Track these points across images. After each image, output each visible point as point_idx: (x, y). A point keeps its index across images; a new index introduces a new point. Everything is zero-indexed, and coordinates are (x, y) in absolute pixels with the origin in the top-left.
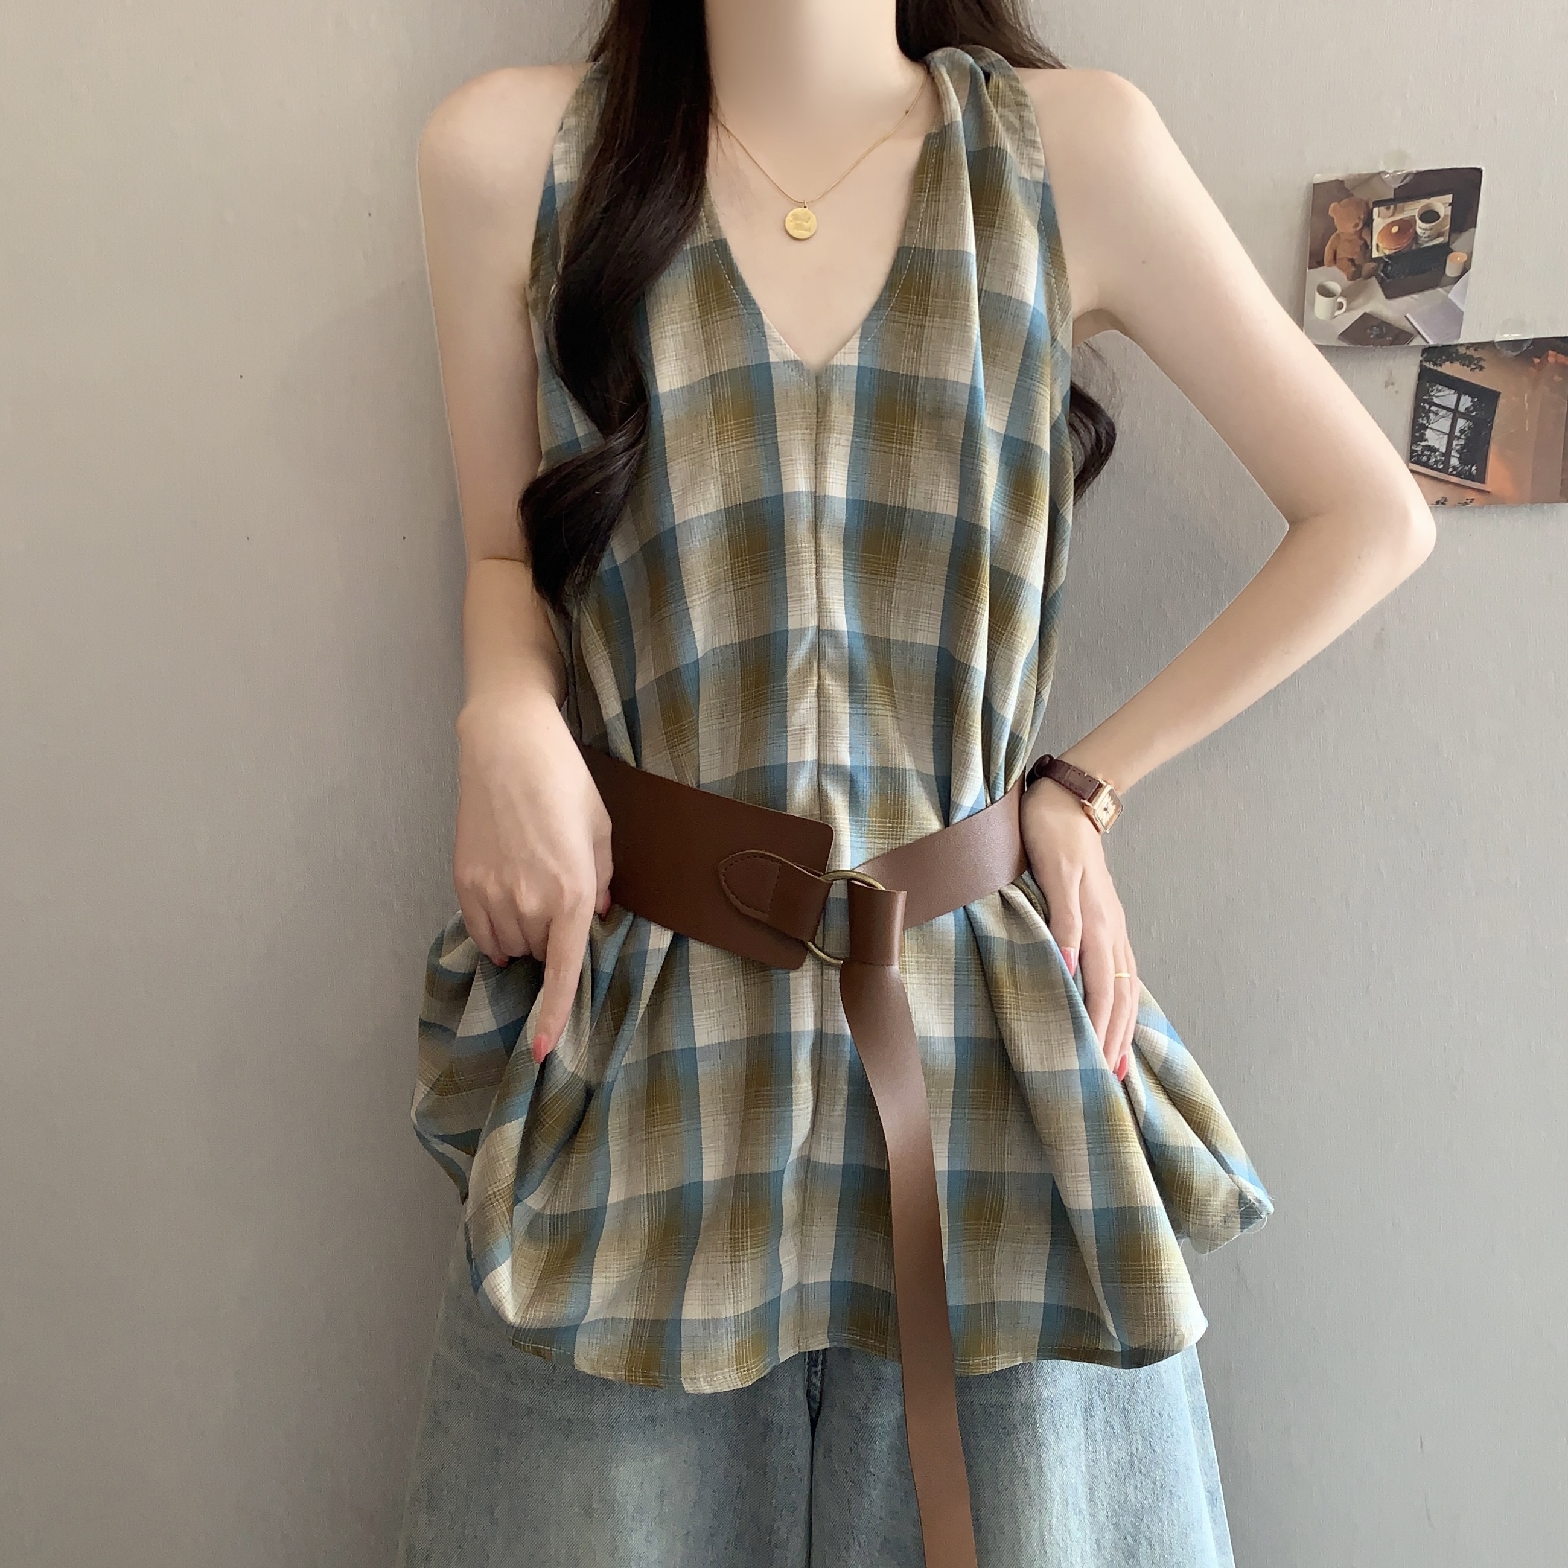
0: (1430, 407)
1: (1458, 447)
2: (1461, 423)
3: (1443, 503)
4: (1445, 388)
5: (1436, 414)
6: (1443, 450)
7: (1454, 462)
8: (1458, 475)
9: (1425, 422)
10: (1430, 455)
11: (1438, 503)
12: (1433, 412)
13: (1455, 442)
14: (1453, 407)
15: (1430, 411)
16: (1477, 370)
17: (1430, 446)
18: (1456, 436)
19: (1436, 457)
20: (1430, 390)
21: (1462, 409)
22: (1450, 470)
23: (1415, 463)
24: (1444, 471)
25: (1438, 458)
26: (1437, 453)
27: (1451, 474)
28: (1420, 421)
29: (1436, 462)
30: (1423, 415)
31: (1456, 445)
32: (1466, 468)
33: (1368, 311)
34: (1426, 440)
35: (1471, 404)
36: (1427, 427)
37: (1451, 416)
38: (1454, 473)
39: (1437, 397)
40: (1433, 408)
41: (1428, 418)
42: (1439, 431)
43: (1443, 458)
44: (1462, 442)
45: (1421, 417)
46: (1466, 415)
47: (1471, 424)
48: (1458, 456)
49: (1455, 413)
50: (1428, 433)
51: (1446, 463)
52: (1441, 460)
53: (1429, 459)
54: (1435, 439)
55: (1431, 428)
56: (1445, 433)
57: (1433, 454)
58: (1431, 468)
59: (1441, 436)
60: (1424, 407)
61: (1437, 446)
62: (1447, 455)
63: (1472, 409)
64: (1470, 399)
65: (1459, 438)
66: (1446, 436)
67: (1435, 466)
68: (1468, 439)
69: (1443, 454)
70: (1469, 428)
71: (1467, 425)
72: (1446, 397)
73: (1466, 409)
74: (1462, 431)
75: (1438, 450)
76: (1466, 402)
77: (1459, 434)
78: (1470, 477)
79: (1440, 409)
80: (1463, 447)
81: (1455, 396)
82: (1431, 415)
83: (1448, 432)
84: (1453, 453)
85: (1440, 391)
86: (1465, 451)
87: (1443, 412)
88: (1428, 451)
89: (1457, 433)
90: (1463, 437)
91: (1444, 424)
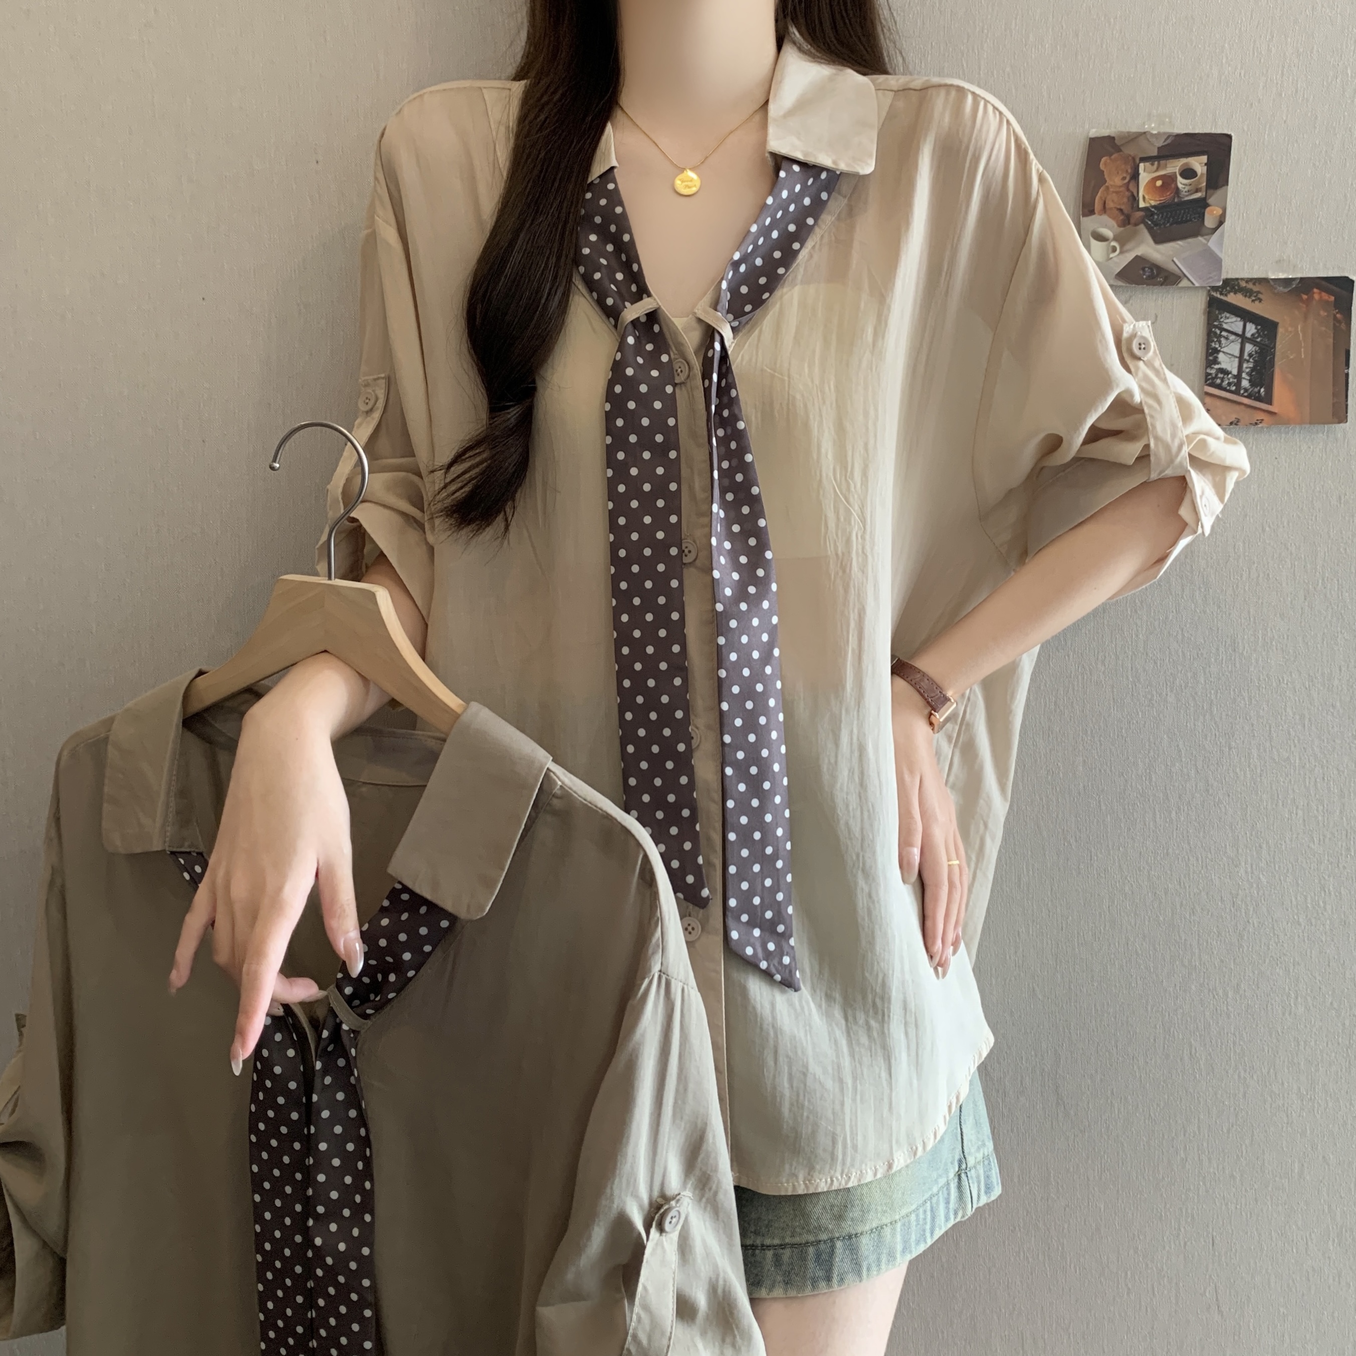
0: (1221, 332)
1: (1248, 370)
2: (1249, 348)
3: (1236, 424)
4: (1233, 316)
5: (1227, 338)
6: (1235, 372)
7: (1245, 383)
8: (1249, 397)
9: (1217, 346)
10: (1223, 378)
11: (1231, 423)
12: (1224, 337)
13: (1245, 365)
14: (1240, 332)
15: (1220, 336)
16: (1257, 302)
17: (1222, 369)
18: (1245, 360)
19: (1229, 379)
20: (1220, 316)
21: (1248, 335)
22: (1242, 392)
23: (1207, 385)
24: (1236, 392)
25: (1231, 380)
26: (1230, 376)
27: (1242, 395)
28: (1213, 345)
29: (1229, 384)
30: (1215, 340)
31: (1247, 368)
32: (1256, 390)
33: (1139, 254)
34: (1219, 363)
35: (1255, 331)
36: (1220, 351)
37: (1240, 340)
38: (1246, 394)
39: (1226, 323)
40: (1224, 333)
41: (1220, 342)
42: (1230, 354)
43: (1235, 380)
44: (1251, 365)
45: (1213, 341)
46: (1252, 340)
47: (1257, 348)
48: (1248, 378)
49: (1243, 338)
50: (1221, 357)
51: (1238, 384)
52: (1233, 382)
53: (1222, 380)
54: (1227, 362)
55: (1223, 352)
56: (1236, 357)
57: (1226, 376)
58: (1225, 390)
59: (1233, 359)
60: (1215, 333)
61: (1229, 369)
62: (1239, 377)
63: (1256, 335)
64: (1253, 326)
65: (1248, 361)
66: (1237, 360)
67: (1228, 388)
68: (1255, 362)
69: (1235, 377)
70: (1256, 352)
71: (1253, 349)
72: (1233, 323)
73: (1253, 335)
74: (1250, 355)
75: (1230, 373)
76: (1251, 329)
77: (1248, 358)
78: (1258, 398)
79: (1229, 335)
80: (1253, 369)
81: (1241, 324)
82: (1223, 340)
83: (1238, 355)
84: (1244, 375)
85: (1228, 318)
86: (1254, 373)
87: (1232, 337)
88: (1221, 373)
89: (1246, 357)
90: (1251, 360)
91: (1235, 348)
